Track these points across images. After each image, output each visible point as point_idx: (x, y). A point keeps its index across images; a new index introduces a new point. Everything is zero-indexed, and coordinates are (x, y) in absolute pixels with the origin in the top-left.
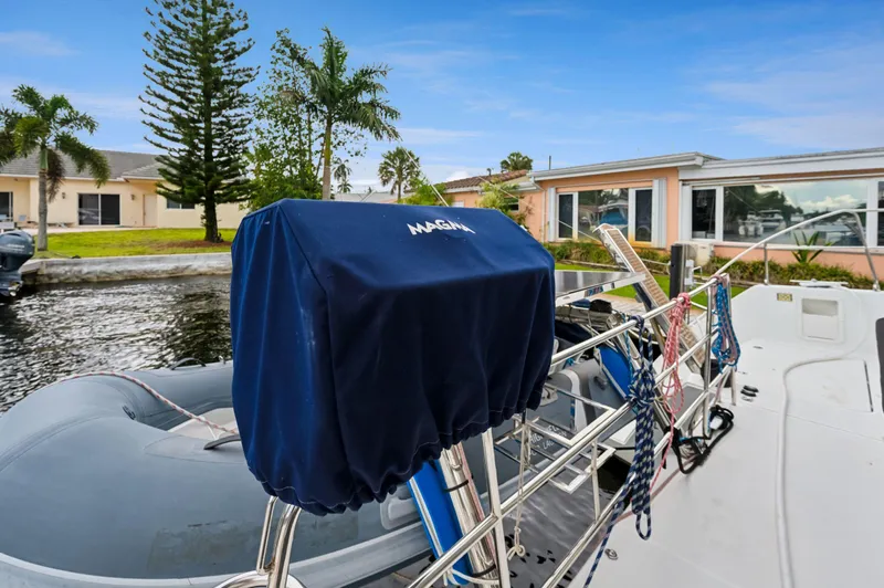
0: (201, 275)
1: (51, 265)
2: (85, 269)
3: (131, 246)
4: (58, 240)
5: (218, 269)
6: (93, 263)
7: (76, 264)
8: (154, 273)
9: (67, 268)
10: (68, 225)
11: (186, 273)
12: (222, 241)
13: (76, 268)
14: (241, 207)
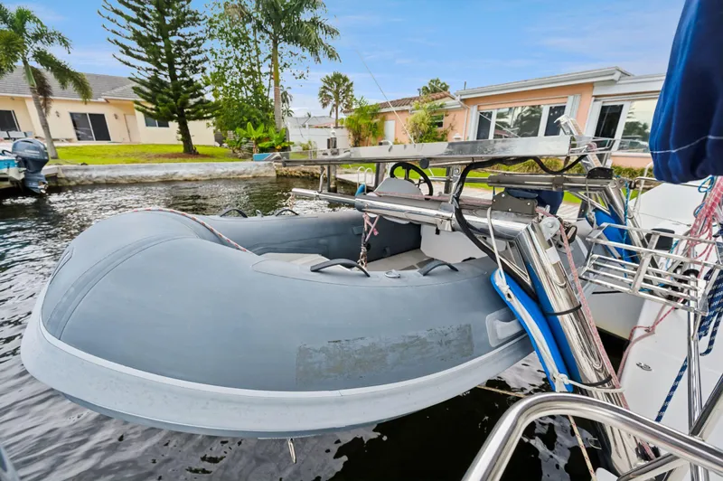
0: (186, 180)
1: (65, 170)
2: (95, 174)
3: (125, 156)
4: (65, 151)
5: (200, 175)
6: (99, 169)
7: (85, 170)
8: (148, 177)
9: (79, 173)
10: (69, 140)
11: (175, 179)
12: (198, 154)
13: (87, 173)
14: (208, 125)
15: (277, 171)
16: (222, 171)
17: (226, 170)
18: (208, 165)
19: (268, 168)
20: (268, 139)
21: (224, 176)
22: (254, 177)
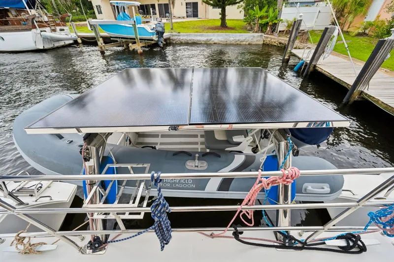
0: (215, 43)
1: (173, 36)
2: (181, 38)
3: (196, 28)
4: (178, 25)
5: (221, 41)
6: (184, 36)
7: (179, 36)
8: (200, 41)
9: (177, 37)
10: (184, 18)
11: (210, 42)
12: (227, 27)
13: (179, 37)
14: (239, 7)
15: (264, 41)
16: (233, 39)
17: (235, 38)
18: (226, 35)
19: (259, 38)
20: (267, 17)
21: (233, 42)
22: (249, 44)
